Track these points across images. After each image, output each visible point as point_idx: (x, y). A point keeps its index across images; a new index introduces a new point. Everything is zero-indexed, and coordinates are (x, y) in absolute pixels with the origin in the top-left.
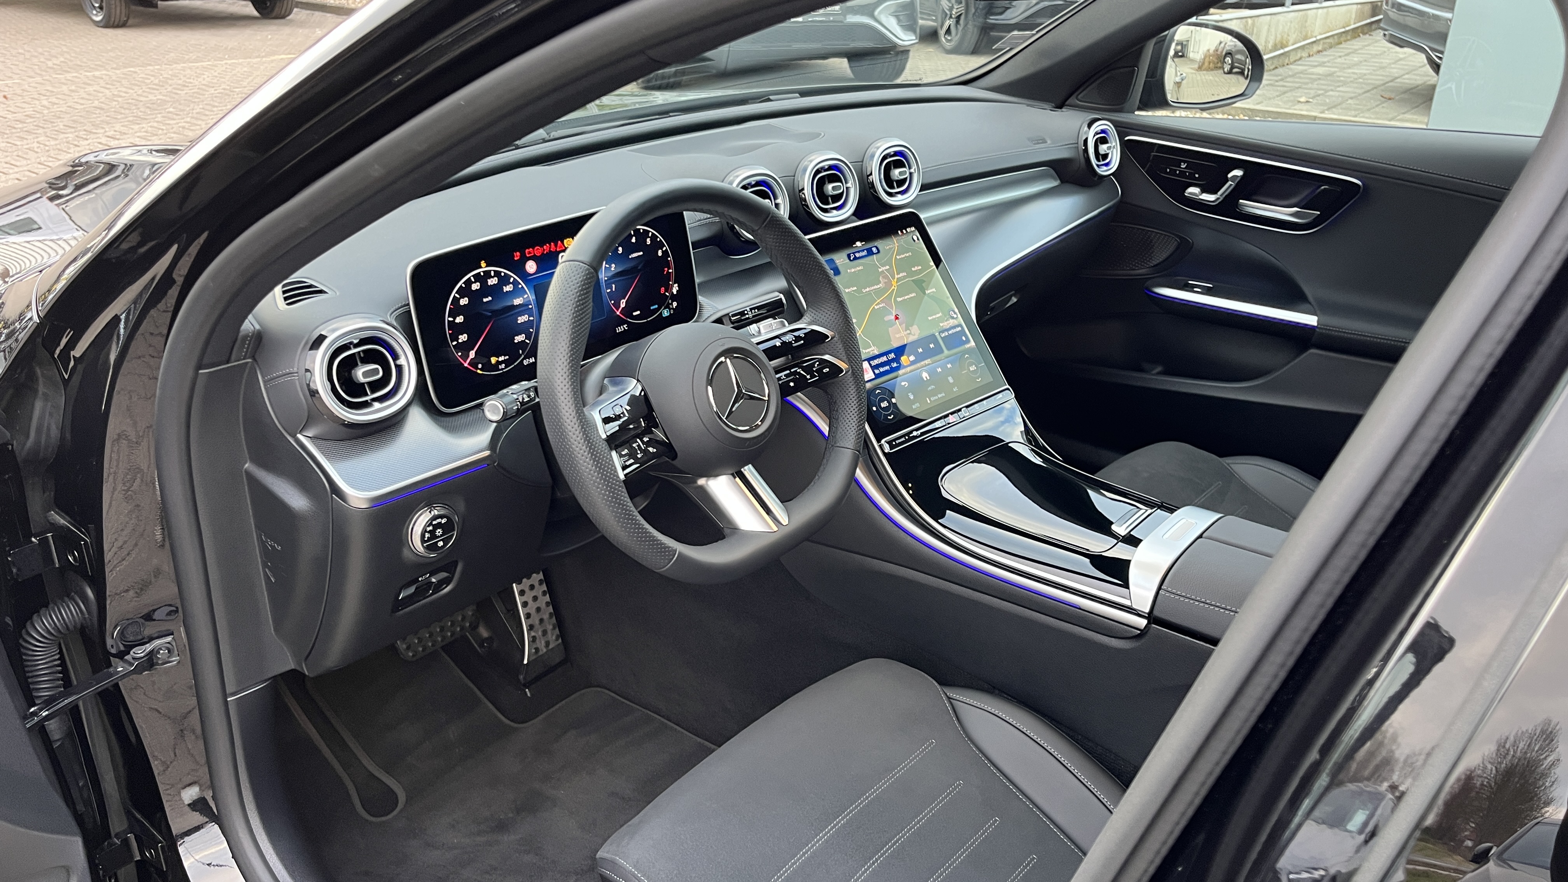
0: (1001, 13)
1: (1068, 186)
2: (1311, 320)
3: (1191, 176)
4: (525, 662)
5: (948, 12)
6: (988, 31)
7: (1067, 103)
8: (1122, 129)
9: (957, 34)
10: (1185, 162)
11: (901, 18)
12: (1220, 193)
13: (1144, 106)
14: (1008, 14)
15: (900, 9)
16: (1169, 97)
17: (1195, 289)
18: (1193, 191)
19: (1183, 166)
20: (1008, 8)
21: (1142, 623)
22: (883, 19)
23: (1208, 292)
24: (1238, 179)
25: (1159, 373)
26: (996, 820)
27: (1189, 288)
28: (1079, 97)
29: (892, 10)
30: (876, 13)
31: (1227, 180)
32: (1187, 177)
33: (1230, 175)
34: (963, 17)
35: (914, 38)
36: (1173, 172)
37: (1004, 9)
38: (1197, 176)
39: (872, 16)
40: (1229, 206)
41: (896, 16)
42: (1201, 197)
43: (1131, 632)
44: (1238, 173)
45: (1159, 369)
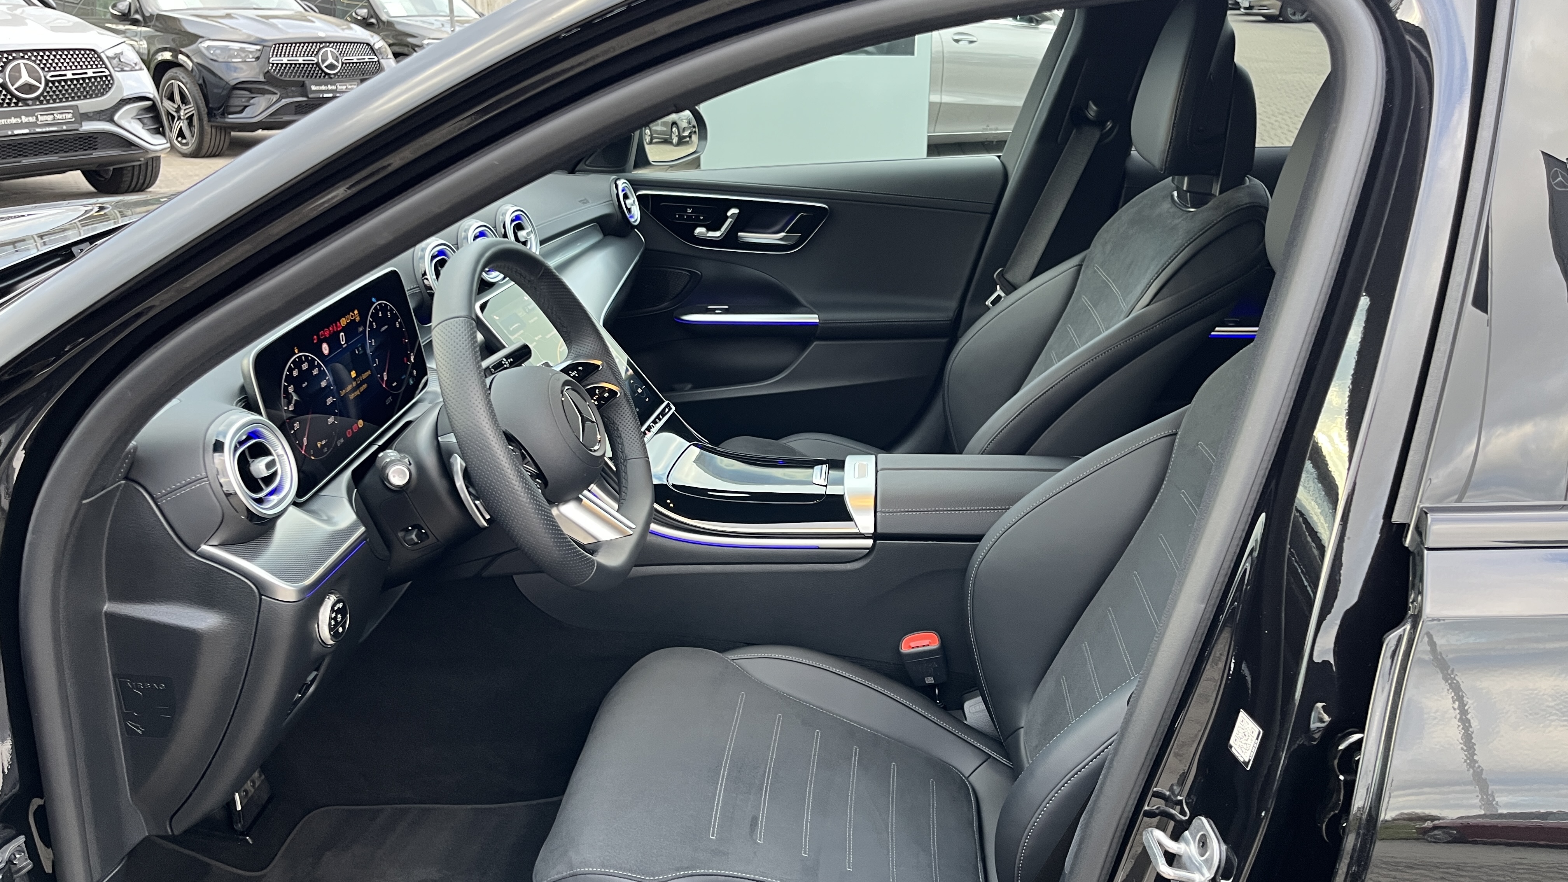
0: (241, 112)
1: (610, 239)
2: (813, 318)
3: (698, 218)
4: (239, 808)
5: (175, 114)
6: (229, 130)
7: (576, 169)
8: (636, 184)
9: (193, 136)
10: (690, 208)
11: (146, 121)
12: (723, 229)
13: (636, 166)
14: (247, 113)
15: (141, 112)
16: (651, 158)
17: (717, 312)
18: (700, 231)
19: (689, 211)
20: (246, 107)
21: (869, 543)
22: (123, 123)
23: (726, 312)
24: (737, 215)
25: (691, 389)
26: (818, 732)
27: (712, 311)
28: (587, 163)
29: (135, 114)
30: (116, 118)
31: (727, 217)
32: (693, 220)
33: (729, 214)
34: (195, 119)
35: (165, 141)
36: (681, 217)
37: (242, 108)
38: (702, 218)
39: (112, 121)
40: (730, 239)
41: (139, 119)
42: (708, 235)
43: (861, 553)
44: (734, 211)
45: (690, 386)
